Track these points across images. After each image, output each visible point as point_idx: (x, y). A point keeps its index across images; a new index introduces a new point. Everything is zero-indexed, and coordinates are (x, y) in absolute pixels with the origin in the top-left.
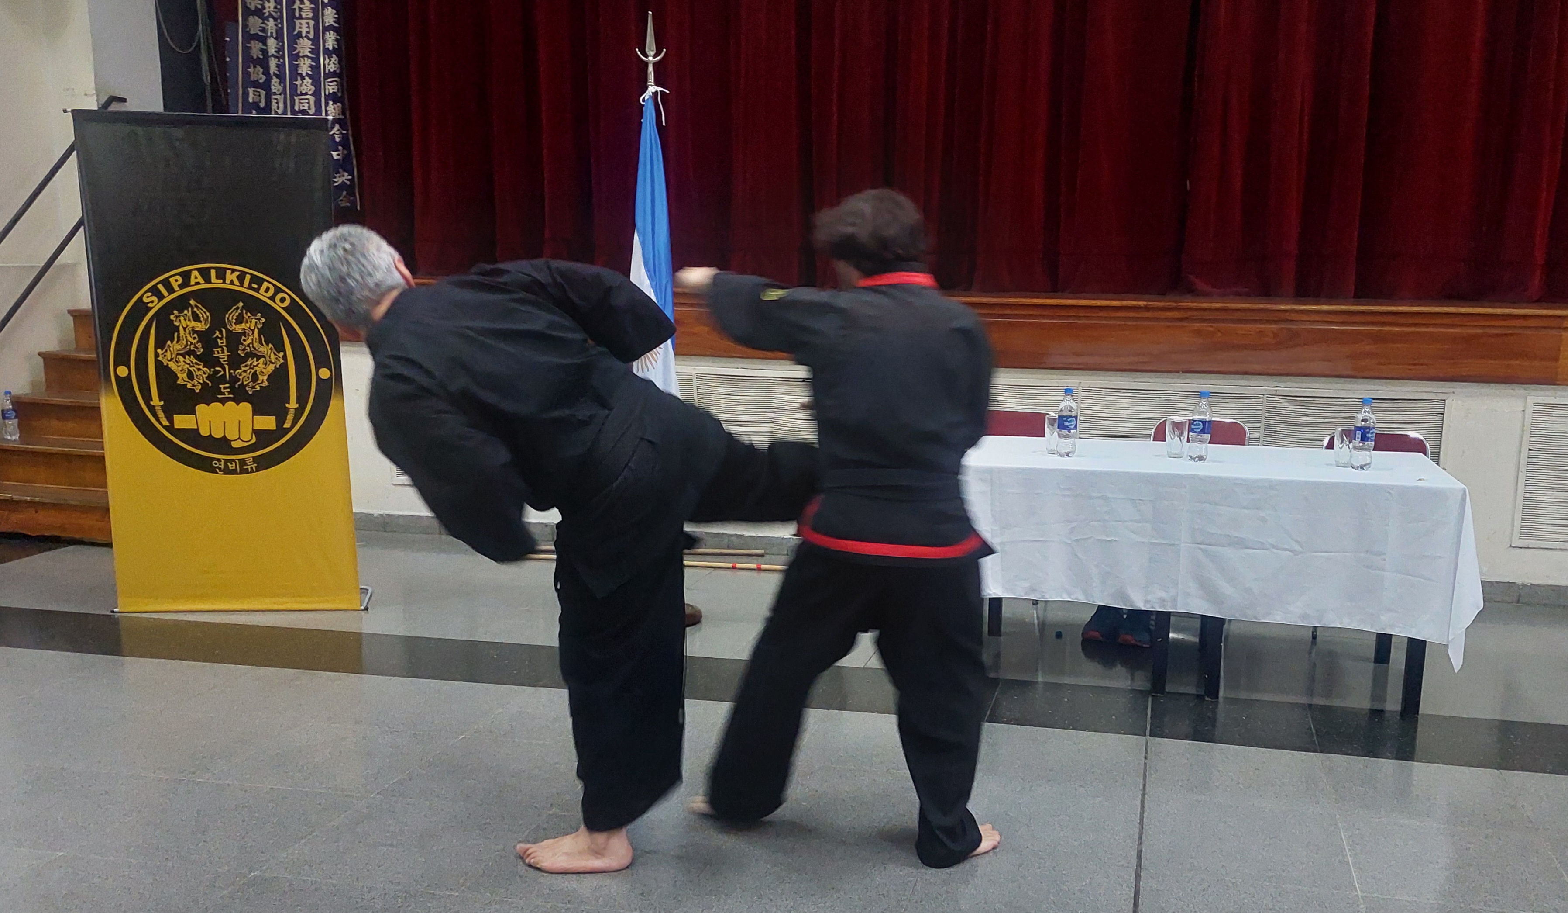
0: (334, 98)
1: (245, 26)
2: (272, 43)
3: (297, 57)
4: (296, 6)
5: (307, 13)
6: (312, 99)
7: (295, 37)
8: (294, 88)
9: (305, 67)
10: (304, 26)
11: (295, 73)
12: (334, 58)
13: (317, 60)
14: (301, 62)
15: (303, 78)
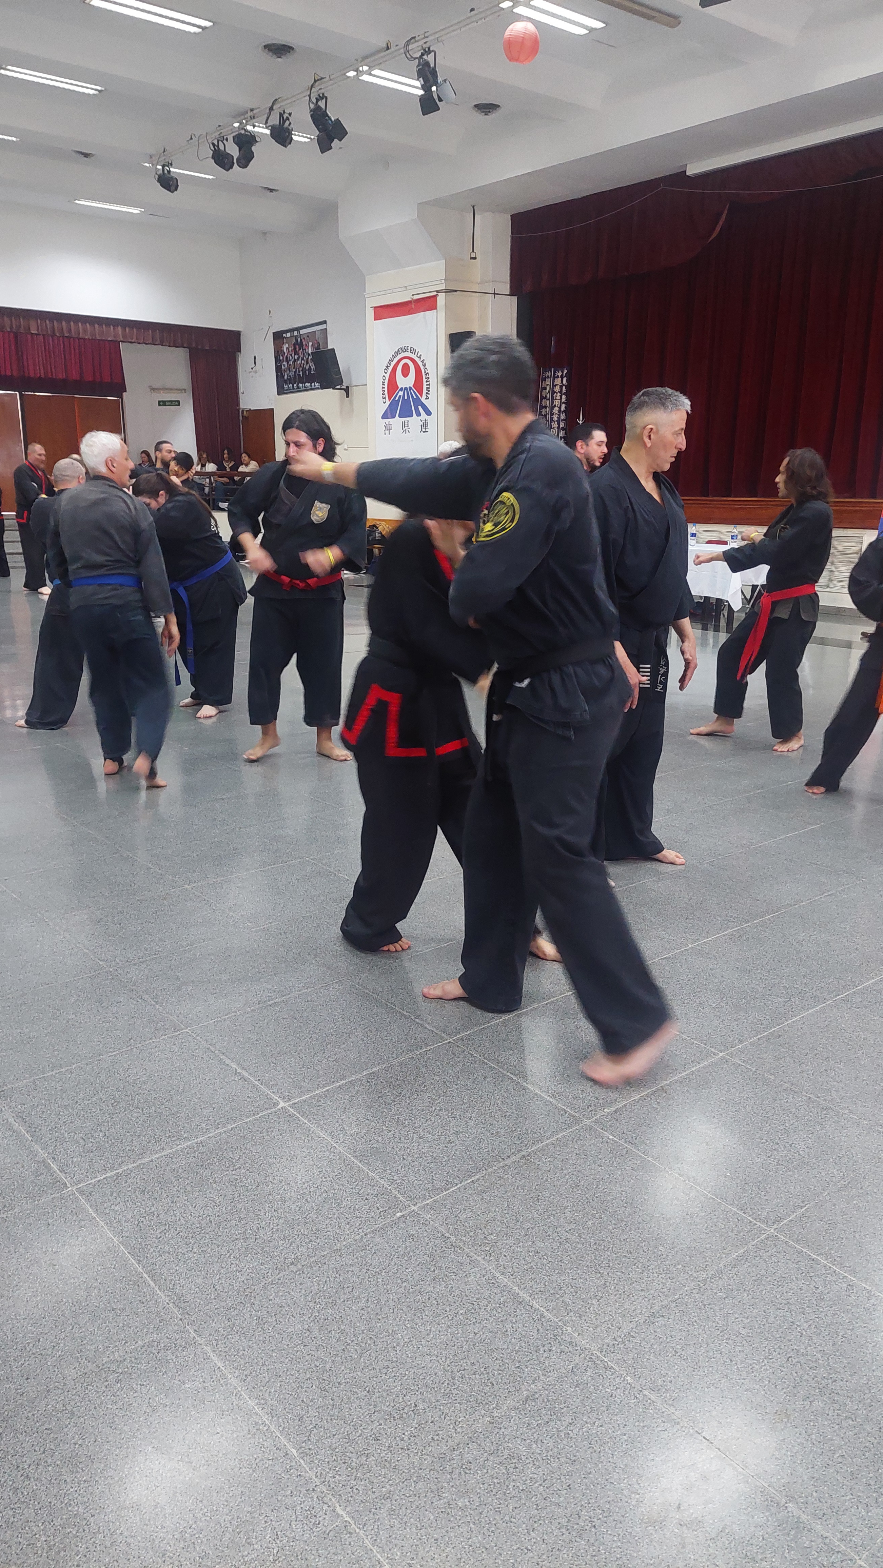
0: (563, 429)
1: (541, 403)
2: (548, 408)
3: (553, 414)
4: (555, 395)
5: (558, 397)
6: (557, 430)
7: (553, 407)
8: (551, 425)
9: (555, 418)
10: (557, 403)
11: (552, 420)
12: (564, 414)
13: (559, 415)
14: (554, 416)
15: (554, 422)
